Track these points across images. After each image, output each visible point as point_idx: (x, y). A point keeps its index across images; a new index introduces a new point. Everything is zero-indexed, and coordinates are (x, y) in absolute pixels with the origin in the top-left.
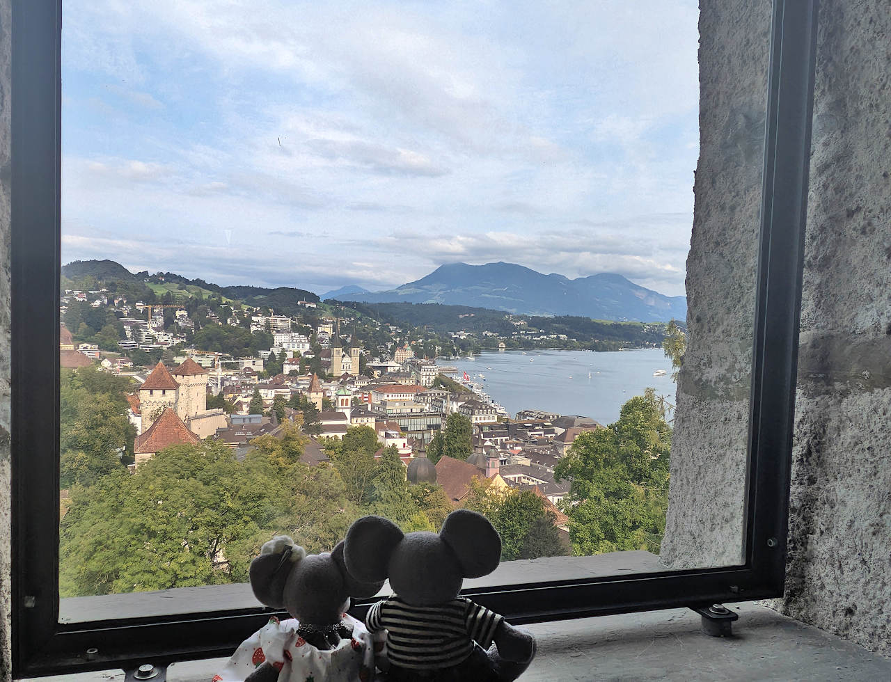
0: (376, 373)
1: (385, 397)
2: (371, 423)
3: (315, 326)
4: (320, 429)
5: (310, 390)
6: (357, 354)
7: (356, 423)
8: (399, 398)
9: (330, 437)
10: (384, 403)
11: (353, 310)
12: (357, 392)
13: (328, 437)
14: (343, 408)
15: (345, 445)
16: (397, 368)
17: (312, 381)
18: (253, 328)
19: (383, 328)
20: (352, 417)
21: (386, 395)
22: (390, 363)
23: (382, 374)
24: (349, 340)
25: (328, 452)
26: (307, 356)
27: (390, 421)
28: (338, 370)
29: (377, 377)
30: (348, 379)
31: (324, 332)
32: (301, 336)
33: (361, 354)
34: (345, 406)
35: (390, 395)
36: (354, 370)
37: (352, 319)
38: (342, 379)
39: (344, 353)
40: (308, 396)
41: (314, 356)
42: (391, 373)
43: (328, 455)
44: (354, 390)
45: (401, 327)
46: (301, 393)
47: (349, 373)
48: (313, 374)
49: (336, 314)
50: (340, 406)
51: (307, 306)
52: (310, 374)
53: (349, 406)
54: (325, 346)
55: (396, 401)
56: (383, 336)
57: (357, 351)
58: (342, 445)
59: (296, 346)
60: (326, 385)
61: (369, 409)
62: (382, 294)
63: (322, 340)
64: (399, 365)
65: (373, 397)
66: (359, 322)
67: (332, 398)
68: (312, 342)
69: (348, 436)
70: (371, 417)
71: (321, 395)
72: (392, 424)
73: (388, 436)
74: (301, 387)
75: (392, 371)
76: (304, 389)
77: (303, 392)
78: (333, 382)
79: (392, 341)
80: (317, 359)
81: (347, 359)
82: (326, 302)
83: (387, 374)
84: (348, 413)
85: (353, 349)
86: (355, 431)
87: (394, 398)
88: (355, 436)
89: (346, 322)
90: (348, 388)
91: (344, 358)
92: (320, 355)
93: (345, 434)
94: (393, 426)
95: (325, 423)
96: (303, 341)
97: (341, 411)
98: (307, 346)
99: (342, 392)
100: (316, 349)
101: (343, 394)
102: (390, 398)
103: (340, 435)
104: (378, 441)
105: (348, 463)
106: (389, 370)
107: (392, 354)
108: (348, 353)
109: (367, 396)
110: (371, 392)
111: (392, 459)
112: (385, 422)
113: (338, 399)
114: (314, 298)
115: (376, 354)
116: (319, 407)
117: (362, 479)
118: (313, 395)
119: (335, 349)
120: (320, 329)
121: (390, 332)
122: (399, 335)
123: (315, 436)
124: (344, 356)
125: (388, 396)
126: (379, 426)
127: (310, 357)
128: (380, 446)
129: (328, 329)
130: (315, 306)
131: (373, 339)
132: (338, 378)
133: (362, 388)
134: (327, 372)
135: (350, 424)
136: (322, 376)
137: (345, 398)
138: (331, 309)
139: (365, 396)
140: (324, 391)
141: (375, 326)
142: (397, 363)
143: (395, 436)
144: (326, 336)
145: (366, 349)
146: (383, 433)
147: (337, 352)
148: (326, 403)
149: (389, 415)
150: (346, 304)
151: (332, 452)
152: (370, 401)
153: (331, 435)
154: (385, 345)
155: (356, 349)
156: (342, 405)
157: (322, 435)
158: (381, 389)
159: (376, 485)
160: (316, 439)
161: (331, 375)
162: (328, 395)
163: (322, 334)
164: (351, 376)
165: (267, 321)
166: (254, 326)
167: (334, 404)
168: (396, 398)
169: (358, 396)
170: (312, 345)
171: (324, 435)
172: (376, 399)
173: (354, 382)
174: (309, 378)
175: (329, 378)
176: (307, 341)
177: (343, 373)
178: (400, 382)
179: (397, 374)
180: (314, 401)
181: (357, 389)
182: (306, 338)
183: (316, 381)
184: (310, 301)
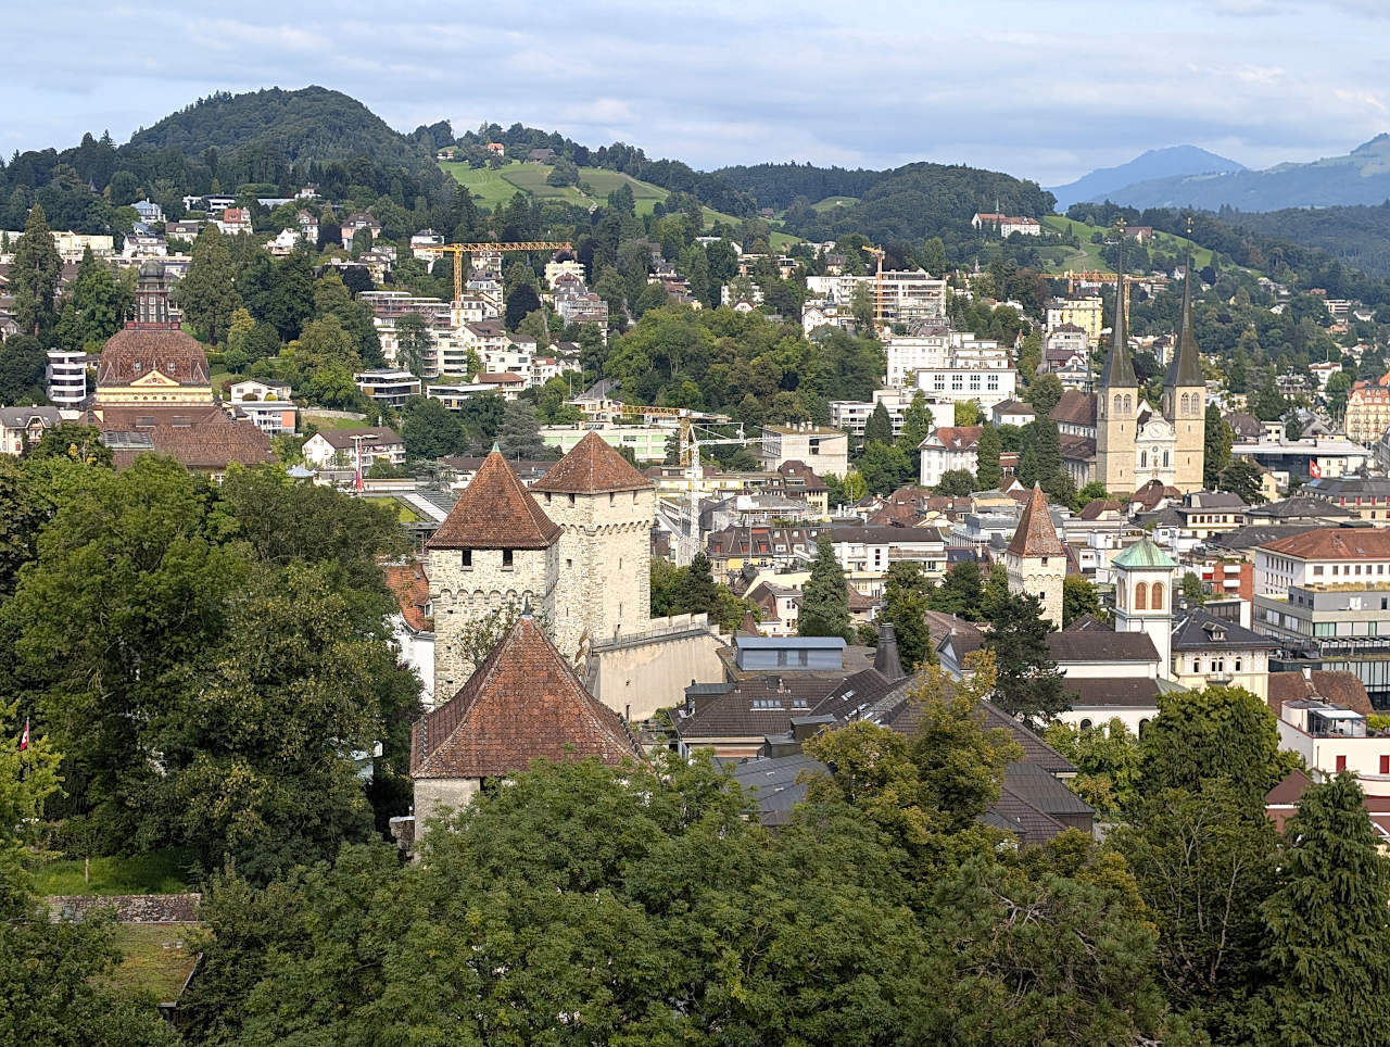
0: (1273, 483)
1: (1307, 575)
2: (1252, 675)
3: (1036, 308)
4: (1055, 696)
5: (1017, 548)
6: (1195, 411)
7: (1192, 676)
8: (1363, 578)
9: (1095, 724)
10: (1303, 599)
11: (1181, 242)
12: (1197, 555)
13: (1086, 723)
14: (1141, 619)
15: (1151, 758)
16: (1354, 464)
17: (1027, 514)
18: (811, 320)
19: (1297, 308)
20: (1178, 647)
21: (1310, 568)
22: (1325, 445)
23: (1294, 485)
24: (1166, 356)
25: (1087, 782)
26: (1007, 419)
27: (1326, 667)
28: (1123, 470)
29: (1275, 498)
30: (1162, 504)
31: (1069, 328)
32: (985, 345)
33: (1212, 412)
34: (1149, 611)
35: (1328, 568)
36: (1186, 473)
37: (1178, 275)
38: (1137, 506)
39: (1145, 406)
40: (1011, 569)
41: (1030, 418)
42: (1328, 483)
43: (1085, 793)
44: (1186, 546)
45: (1370, 300)
46: (987, 558)
47: (1167, 481)
48: (1029, 485)
49: (1113, 259)
50: (1132, 610)
51: (1006, 231)
52: (1016, 485)
53: (1167, 609)
54: (1072, 379)
55: (1355, 590)
56: (1294, 338)
57: (1195, 400)
58: (1140, 757)
59: (966, 381)
60: (1073, 529)
61: (1245, 622)
62: (1291, 175)
63: (1061, 357)
64: (1364, 451)
65: (1259, 576)
66: (1205, 287)
67: (1101, 577)
68: (1022, 366)
69: (1163, 724)
70: (1253, 650)
71: (1058, 565)
72: (1335, 678)
73: (1318, 727)
74: (985, 534)
75: (1335, 474)
76: (995, 542)
77: (994, 555)
78: (1104, 515)
79: (1335, 358)
80: (1042, 433)
81: (1157, 429)
82: (1077, 213)
83: (1314, 484)
84: (1161, 635)
85: (1180, 391)
86: (1190, 707)
87: (1341, 578)
88: (1189, 727)
89: (1154, 284)
90: (1163, 539)
91: (1147, 427)
92: (1055, 415)
93: (1152, 714)
94: (1336, 688)
95: (1075, 671)
96: (993, 364)
97: (1135, 627)
98: (1008, 383)
99: (1138, 557)
100: (1040, 394)
101: (1145, 562)
102: (1328, 578)
103: (1132, 719)
104: (1282, 747)
105: (1164, 834)
106: (1327, 469)
107: (1337, 409)
108: (1161, 408)
109: (1236, 569)
110: (1251, 555)
111: (1338, 826)
112: (1307, 673)
113: (1121, 581)
114: (1032, 201)
115: (1269, 408)
116: (1053, 610)
117: (1221, 901)
118: (1030, 566)
119: (1113, 392)
120: (1054, 317)
121: (1328, 322)
122: (1361, 332)
123: (1037, 721)
124: (1144, 419)
125: (1319, 571)
126: (1283, 689)
127: (1019, 421)
128: (1292, 768)
129: (1086, 317)
130: (1035, 230)
131: (1259, 352)
132: (1124, 502)
133: (1216, 539)
134: (1082, 480)
135: (1172, 678)
136: (1062, 495)
137: (1150, 578)
138: (1098, 239)
139: (1228, 569)
140: (1069, 552)
141: (1266, 300)
142: (1355, 441)
143: (1346, 726)
144: (1081, 344)
145: (1236, 386)
146: (1299, 717)
147: (1122, 403)
148: (1078, 598)
149: (1325, 645)
150: (1153, 219)
151: (1103, 782)
152: (1247, 591)
153: (1100, 717)
154: (1309, 374)
155: (1190, 391)
156: (1140, 604)
157: (1065, 717)
158: (1292, 545)
159: (1275, 925)
160: (1041, 732)
161: (1096, 491)
162: (1084, 564)
163: (1062, 335)
164: (1173, 493)
165: (862, 295)
166: (814, 313)
167: (1110, 599)
168: (1352, 578)
169: (1199, 571)
170: (1024, 378)
171: (1073, 718)
172: (1271, 583)
173: (1184, 516)
174: (1012, 502)
175: (1090, 502)
176: (1005, 364)
177: (1142, 480)
178: (1366, 517)
179: (1355, 486)
180: (1032, 589)
181: (1198, 543)
182: (1003, 354)
183: (1043, 510)
184: (1019, 213)
